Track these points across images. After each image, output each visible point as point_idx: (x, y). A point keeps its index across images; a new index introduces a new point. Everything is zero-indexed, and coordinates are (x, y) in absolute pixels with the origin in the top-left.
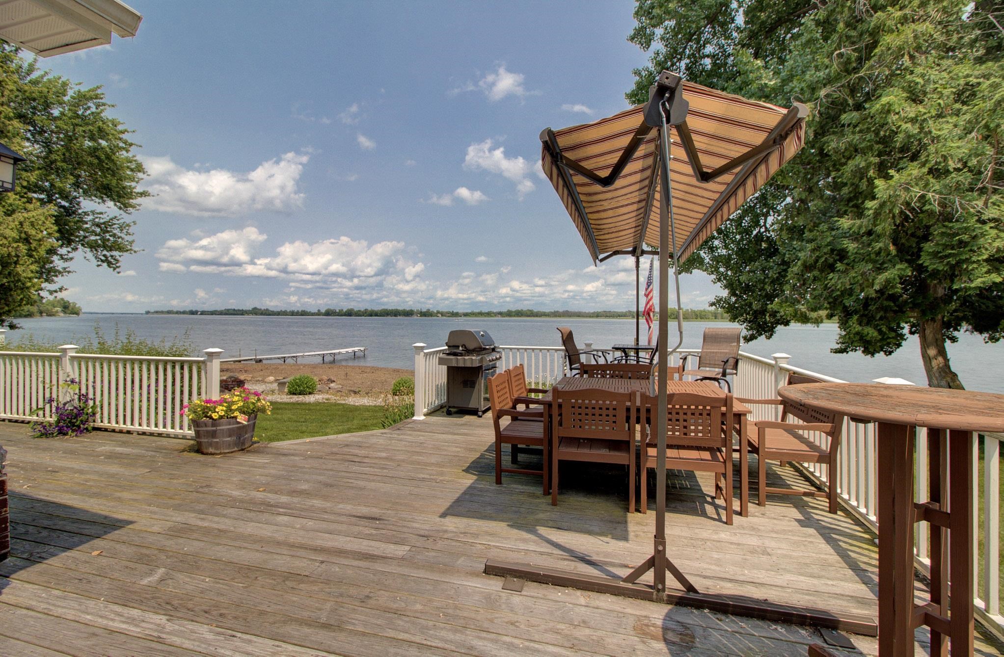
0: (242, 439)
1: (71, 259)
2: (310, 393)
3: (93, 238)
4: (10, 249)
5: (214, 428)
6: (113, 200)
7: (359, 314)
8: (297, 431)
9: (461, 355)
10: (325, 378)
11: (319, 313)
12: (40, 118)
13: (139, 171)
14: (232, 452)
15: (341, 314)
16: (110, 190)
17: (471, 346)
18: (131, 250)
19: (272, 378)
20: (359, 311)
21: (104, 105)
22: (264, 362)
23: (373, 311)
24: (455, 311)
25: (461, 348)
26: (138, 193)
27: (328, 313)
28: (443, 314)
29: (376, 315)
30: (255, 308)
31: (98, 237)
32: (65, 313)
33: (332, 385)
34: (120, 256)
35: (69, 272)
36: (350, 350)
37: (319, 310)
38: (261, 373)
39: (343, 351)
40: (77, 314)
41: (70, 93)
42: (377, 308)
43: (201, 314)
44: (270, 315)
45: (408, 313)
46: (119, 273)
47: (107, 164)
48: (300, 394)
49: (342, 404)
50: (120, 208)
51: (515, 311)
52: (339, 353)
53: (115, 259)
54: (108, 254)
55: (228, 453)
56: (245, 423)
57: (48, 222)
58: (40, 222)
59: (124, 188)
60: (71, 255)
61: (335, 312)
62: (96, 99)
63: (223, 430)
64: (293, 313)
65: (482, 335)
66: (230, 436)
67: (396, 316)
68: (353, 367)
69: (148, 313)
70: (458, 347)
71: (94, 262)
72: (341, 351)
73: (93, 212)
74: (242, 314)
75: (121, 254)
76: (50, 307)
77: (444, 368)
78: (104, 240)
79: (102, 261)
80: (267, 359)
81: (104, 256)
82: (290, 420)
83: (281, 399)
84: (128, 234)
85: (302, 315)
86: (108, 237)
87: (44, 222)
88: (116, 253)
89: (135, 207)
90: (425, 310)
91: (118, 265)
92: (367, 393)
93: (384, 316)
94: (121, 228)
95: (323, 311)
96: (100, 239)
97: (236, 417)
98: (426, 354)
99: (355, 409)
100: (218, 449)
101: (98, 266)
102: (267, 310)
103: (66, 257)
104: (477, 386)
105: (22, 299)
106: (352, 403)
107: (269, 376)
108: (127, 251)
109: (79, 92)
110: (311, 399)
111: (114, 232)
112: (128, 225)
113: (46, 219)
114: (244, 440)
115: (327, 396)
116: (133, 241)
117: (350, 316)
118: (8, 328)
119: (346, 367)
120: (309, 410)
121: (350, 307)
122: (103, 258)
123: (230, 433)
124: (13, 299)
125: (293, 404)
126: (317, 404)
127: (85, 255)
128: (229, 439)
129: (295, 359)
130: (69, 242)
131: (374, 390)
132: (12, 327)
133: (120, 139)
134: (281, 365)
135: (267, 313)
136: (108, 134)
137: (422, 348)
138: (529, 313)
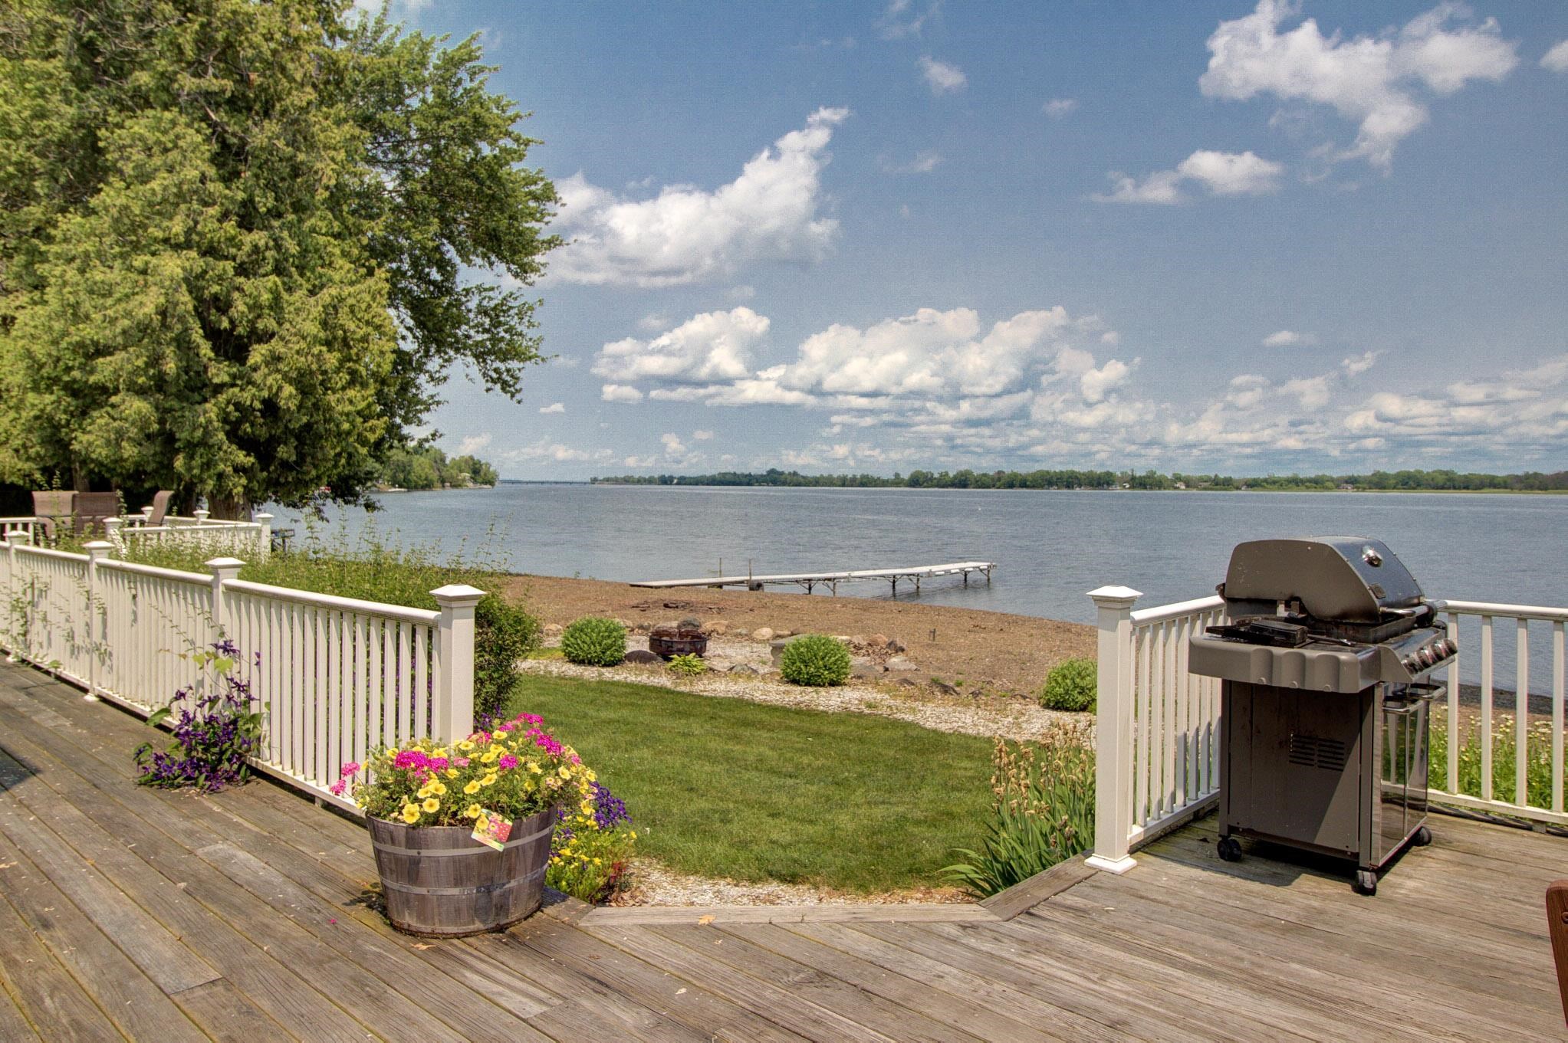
0: (497, 892)
1: (445, 379)
2: (833, 684)
3: (479, 337)
4: (310, 358)
5: (413, 853)
6: (502, 258)
7: (983, 482)
8: (762, 805)
9: (1287, 640)
10: (883, 639)
11: (897, 482)
12: (391, 117)
13: (549, 199)
14: (467, 935)
15: (944, 482)
16: (498, 239)
17: (1329, 602)
18: (536, 356)
19: (766, 632)
20: (985, 475)
21: (482, 70)
22: (767, 589)
23: (1016, 475)
24: (1222, 476)
25: (1282, 611)
26: (543, 242)
27: (916, 481)
28: (1189, 483)
29: (1024, 484)
30: (772, 471)
31: (486, 336)
32: (475, 481)
33: (895, 661)
34: (519, 370)
35: (438, 403)
36: (954, 567)
37: (897, 475)
38: (749, 617)
39: (938, 569)
40: (491, 483)
41: (434, 59)
42: (1025, 469)
43: (678, 484)
44: (799, 485)
45: (1101, 481)
46: (519, 402)
47: (490, 188)
48: (808, 684)
49: (906, 725)
50: (516, 275)
51: (1398, 475)
52: (929, 574)
53: (512, 376)
54: (502, 366)
55: (457, 936)
56: (498, 847)
57: (375, 305)
58: (364, 306)
59: (521, 234)
60: (444, 372)
61: (932, 479)
62: (470, 60)
63: (437, 860)
64: (844, 482)
65: (1372, 562)
66: (458, 882)
67: (1069, 486)
68: (956, 613)
69: (594, 481)
70: (1270, 605)
71: (482, 384)
72: (935, 568)
73: (480, 289)
74: (749, 484)
75: (521, 365)
76: (454, 472)
77: (1212, 688)
78: (496, 340)
79: (494, 381)
80: (773, 582)
81: (496, 370)
82: (760, 763)
83: (766, 692)
84: (531, 325)
85: (862, 485)
86: (502, 334)
87: (369, 306)
88: (514, 364)
89: (539, 271)
90: (1144, 474)
91: (518, 387)
92: (975, 695)
93: (1042, 487)
94: (520, 315)
95: (906, 475)
96: (490, 340)
97: (470, 823)
98: (1141, 627)
99: (935, 743)
100: (424, 921)
101: (488, 390)
102: (795, 474)
103: (437, 376)
104: (1352, 765)
105: (339, 455)
106: (930, 724)
107: (762, 625)
108: (530, 358)
109: (445, 53)
110: (829, 699)
111: (512, 323)
112: (531, 308)
113: (374, 299)
114: (505, 896)
115: (871, 694)
116: (541, 339)
117: (965, 486)
118: (363, 508)
119: (939, 611)
120: (818, 735)
121: (963, 468)
122: (495, 376)
123: (461, 873)
124: (324, 455)
125: (784, 710)
126: (845, 716)
127: (468, 371)
128: (455, 891)
129: (831, 584)
130: (441, 346)
131: (997, 683)
132: (369, 506)
133: (508, 134)
134: (797, 597)
135: (794, 480)
136: (486, 126)
137: (1127, 604)
138: (1441, 479)
